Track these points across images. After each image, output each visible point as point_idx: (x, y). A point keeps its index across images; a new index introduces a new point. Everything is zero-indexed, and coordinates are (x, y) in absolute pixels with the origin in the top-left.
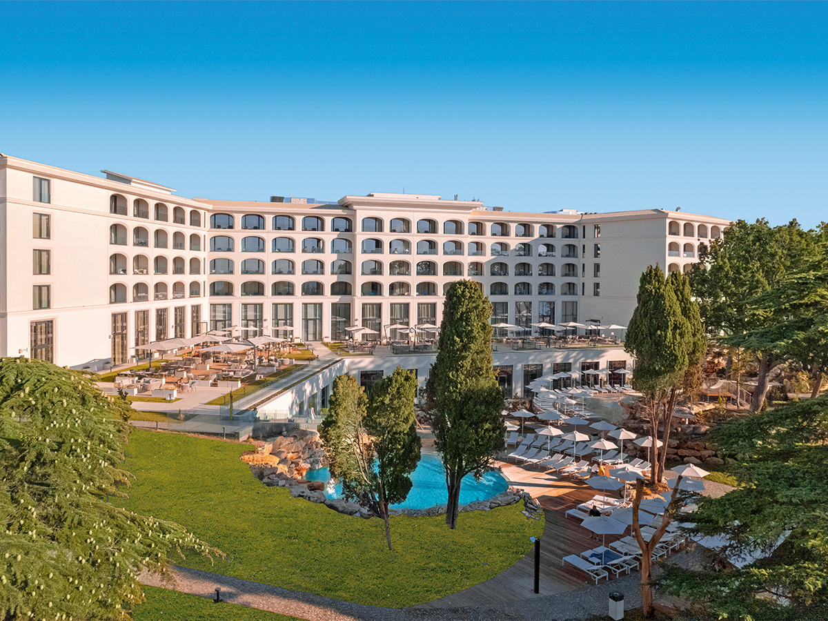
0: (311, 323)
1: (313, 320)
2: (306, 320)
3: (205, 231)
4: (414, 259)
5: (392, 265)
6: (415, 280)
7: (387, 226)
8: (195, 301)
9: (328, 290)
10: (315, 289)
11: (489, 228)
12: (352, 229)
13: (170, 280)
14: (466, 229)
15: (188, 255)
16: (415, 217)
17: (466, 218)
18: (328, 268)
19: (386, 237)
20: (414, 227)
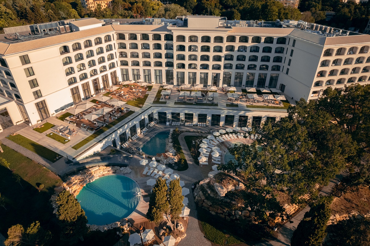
0: (158, 77)
2: (156, 76)
3: (115, 42)
4: (199, 54)
5: (190, 56)
6: (199, 63)
7: (187, 39)
8: (112, 70)
9: (164, 65)
10: (159, 64)
11: (238, 39)
12: (172, 40)
13: (98, 67)
14: (225, 40)
15: (106, 55)
16: (200, 35)
17: (225, 35)
18: (163, 56)
19: (187, 44)
20: (200, 40)
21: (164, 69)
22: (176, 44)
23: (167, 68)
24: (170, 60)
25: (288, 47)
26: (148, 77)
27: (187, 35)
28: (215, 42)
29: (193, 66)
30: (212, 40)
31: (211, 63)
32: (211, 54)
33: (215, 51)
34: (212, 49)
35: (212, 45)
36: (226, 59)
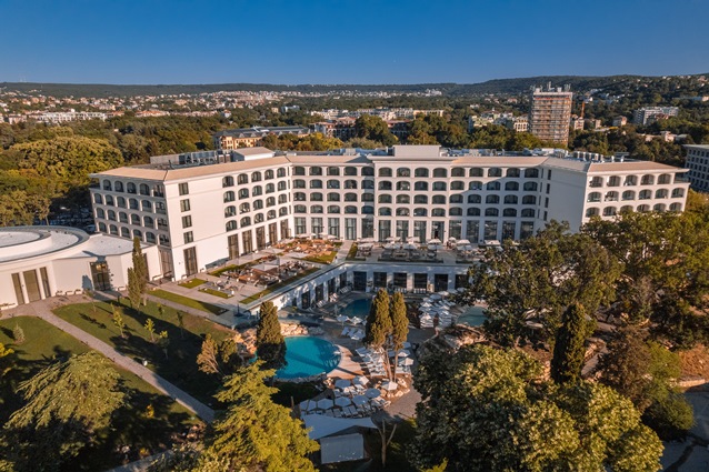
1: (351, 228)
2: (347, 228)
3: (289, 178)
4: (412, 193)
5: (399, 197)
6: (412, 206)
7: (394, 173)
8: (283, 218)
9: (359, 211)
10: (352, 210)
11: (467, 171)
12: (373, 175)
13: (265, 211)
14: (449, 173)
15: (276, 194)
16: (413, 167)
17: (449, 167)
18: (359, 198)
19: (394, 180)
20: (413, 173)
21: (360, 217)
22: (378, 179)
23: (364, 216)
24: (369, 204)
25: (542, 181)
26: (335, 229)
27: (394, 167)
28: (435, 176)
29: (403, 212)
30: (431, 173)
31: (430, 206)
32: (430, 193)
33: (435, 189)
34: (430, 187)
35: (431, 180)
36: (451, 201)
